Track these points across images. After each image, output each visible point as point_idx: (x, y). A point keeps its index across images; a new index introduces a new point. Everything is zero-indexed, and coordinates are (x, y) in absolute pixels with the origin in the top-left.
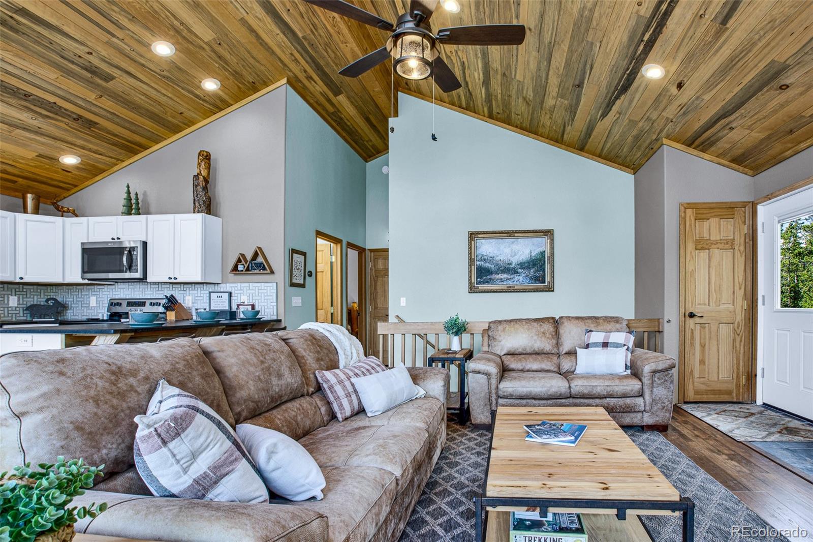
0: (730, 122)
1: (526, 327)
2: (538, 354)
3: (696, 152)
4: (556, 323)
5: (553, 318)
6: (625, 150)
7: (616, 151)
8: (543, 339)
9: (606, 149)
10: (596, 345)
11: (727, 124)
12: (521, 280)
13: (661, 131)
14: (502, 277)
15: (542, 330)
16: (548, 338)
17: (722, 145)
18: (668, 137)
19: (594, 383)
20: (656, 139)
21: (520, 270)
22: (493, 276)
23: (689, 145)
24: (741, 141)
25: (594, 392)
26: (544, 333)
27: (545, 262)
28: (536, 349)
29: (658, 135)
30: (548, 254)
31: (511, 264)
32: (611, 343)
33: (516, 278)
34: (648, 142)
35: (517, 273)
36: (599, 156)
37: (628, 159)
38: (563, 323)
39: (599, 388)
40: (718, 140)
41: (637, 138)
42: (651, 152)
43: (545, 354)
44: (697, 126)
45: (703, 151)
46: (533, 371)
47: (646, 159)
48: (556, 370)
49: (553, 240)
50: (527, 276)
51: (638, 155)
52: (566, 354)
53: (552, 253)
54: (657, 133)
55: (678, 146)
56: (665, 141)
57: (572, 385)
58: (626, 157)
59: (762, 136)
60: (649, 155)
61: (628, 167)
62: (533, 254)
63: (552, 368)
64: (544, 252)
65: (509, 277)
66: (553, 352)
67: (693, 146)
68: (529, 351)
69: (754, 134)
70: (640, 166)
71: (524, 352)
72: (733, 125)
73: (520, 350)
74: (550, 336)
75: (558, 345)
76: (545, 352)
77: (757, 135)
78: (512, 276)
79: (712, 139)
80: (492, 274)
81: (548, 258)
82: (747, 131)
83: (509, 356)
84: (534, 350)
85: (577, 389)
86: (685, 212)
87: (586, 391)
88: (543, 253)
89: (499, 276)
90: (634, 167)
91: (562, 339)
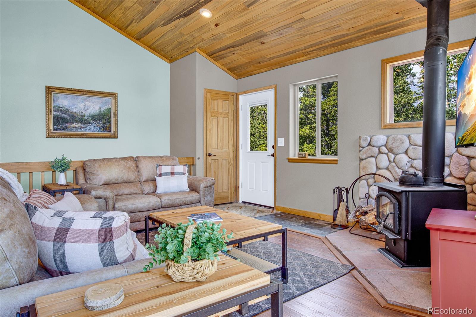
0: (235, 50)
1: (116, 164)
2: (126, 183)
3: (212, 60)
4: (136, 160)
5: (133, 157)
6: (169, 48)
7: (163, 47)
8: (129, 172)
9: (157, 44)
10: (166, 174)
11: (233, 51)
12: (92, 129)
13: (197, 44)
14: (77, 126)
15: (128, 166)
16: (133, 171)
17: (227, 60)
18: (199, 48)
19: (175, 197)
20: (191, 47)
21: (91, 121)
22: (68, 125)
23: (209, 56)
24: (237, 61)
25: (175, 203)
26: (129, 168)
27: (111, 116)
28: (125, 179)
29: (194, 45)
30: (113, 111)
31: (84, 116)
32: (176, 172)
33: (88, 127)
34: (186, 47)
35: (89, 123)
36: (149, 47)
37: (169, 54)
38: (141, 161)
39: (178, 200)
40: (225, 57)
41: (180, 43)
42: (187, 53)
43: (131, 182)
44: (218, 47)
45: (215, 60)
46: (125, 195)
47: (182, 56)
48: (140, 192)
49: (117, 101)
50: (97, 126)
51: (176, 53)
52: (145, 181)
53: (117, 111)
54: (194, 44)
55: (204, 54)
56: (197, 50)
57: (162, 200)
58: (168, 52)
59: (246, 61)
60: (184, 55)
61: (167, 58)
62: (102, 110)
63: (138, 192)
64: (111, 108)
65: (82, 126)
66: (136, 181)
67: (212, 57)
68: (120, 181)
69: (243, 59)
70: (176, 59)
71: (116, 182)
72: (235, 52)
73: (114, 181)
74: (134, 170)
75: (139, 175)
76: (131, 181)
77: (245, 60)
78: (85, 126)
79: (223, 56)
80: (68, 123)
81: (114, 113)
82: (241, 57)
83: (106, 186)
84: (123, 180)
85: (166, 201)
86: (207, 94)
87: (171, 203)
88: (109, 110)
89: (74, 125)
90: (171, 60)
91: (141, 172)
